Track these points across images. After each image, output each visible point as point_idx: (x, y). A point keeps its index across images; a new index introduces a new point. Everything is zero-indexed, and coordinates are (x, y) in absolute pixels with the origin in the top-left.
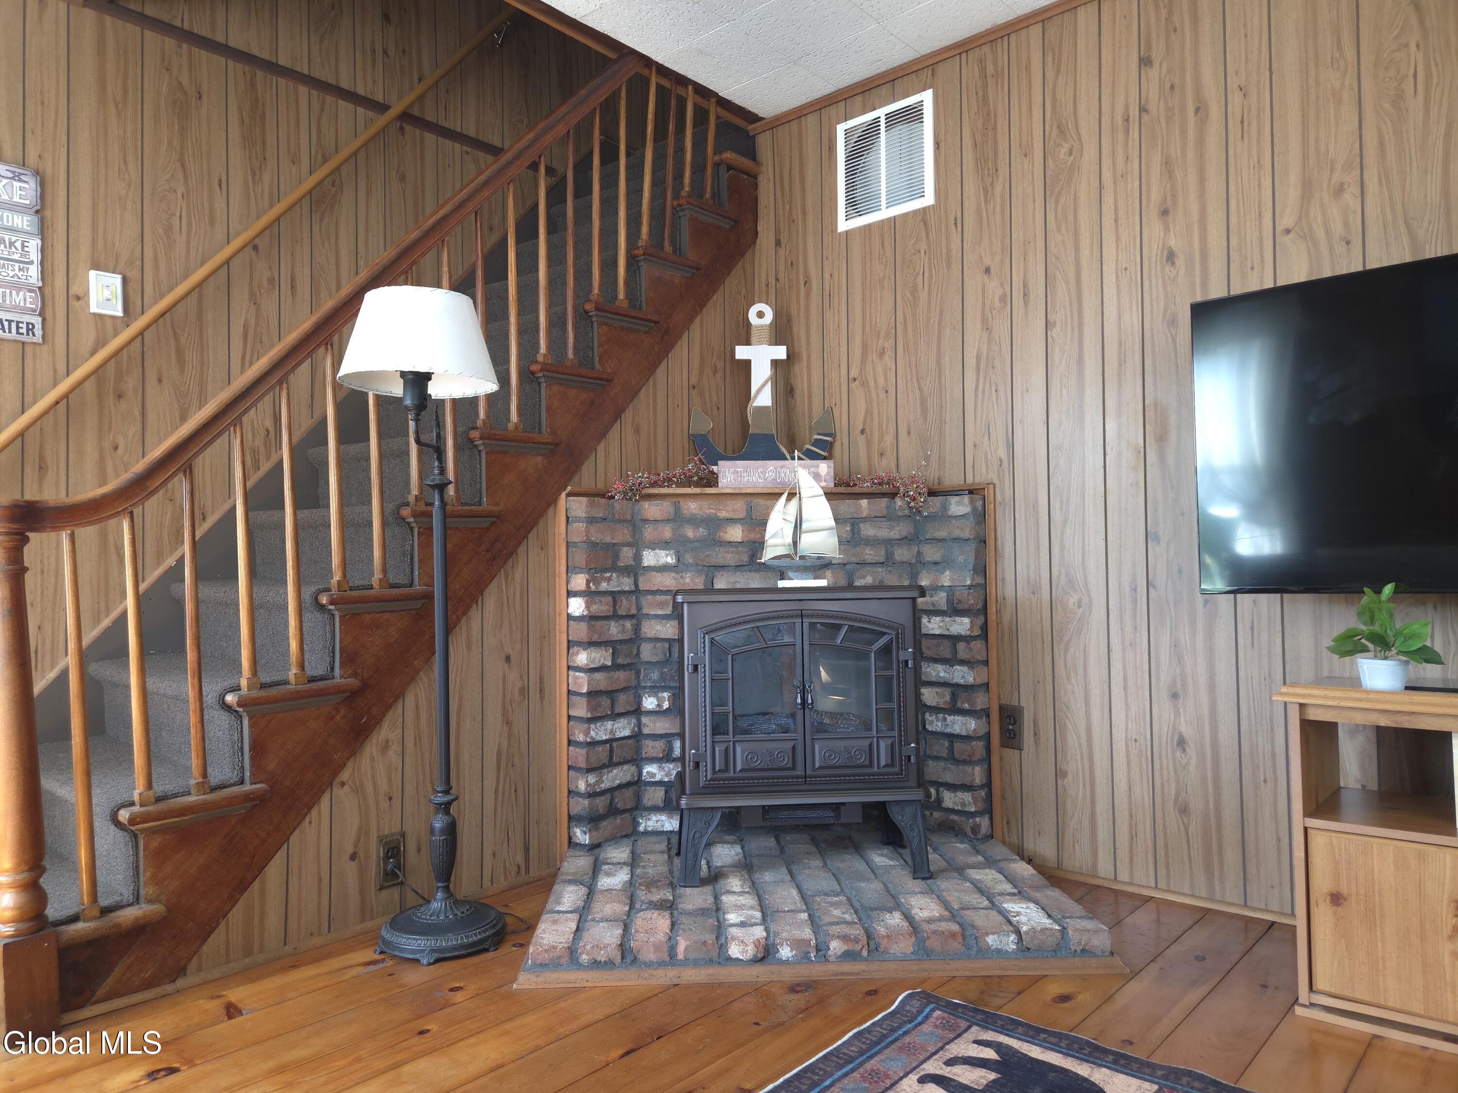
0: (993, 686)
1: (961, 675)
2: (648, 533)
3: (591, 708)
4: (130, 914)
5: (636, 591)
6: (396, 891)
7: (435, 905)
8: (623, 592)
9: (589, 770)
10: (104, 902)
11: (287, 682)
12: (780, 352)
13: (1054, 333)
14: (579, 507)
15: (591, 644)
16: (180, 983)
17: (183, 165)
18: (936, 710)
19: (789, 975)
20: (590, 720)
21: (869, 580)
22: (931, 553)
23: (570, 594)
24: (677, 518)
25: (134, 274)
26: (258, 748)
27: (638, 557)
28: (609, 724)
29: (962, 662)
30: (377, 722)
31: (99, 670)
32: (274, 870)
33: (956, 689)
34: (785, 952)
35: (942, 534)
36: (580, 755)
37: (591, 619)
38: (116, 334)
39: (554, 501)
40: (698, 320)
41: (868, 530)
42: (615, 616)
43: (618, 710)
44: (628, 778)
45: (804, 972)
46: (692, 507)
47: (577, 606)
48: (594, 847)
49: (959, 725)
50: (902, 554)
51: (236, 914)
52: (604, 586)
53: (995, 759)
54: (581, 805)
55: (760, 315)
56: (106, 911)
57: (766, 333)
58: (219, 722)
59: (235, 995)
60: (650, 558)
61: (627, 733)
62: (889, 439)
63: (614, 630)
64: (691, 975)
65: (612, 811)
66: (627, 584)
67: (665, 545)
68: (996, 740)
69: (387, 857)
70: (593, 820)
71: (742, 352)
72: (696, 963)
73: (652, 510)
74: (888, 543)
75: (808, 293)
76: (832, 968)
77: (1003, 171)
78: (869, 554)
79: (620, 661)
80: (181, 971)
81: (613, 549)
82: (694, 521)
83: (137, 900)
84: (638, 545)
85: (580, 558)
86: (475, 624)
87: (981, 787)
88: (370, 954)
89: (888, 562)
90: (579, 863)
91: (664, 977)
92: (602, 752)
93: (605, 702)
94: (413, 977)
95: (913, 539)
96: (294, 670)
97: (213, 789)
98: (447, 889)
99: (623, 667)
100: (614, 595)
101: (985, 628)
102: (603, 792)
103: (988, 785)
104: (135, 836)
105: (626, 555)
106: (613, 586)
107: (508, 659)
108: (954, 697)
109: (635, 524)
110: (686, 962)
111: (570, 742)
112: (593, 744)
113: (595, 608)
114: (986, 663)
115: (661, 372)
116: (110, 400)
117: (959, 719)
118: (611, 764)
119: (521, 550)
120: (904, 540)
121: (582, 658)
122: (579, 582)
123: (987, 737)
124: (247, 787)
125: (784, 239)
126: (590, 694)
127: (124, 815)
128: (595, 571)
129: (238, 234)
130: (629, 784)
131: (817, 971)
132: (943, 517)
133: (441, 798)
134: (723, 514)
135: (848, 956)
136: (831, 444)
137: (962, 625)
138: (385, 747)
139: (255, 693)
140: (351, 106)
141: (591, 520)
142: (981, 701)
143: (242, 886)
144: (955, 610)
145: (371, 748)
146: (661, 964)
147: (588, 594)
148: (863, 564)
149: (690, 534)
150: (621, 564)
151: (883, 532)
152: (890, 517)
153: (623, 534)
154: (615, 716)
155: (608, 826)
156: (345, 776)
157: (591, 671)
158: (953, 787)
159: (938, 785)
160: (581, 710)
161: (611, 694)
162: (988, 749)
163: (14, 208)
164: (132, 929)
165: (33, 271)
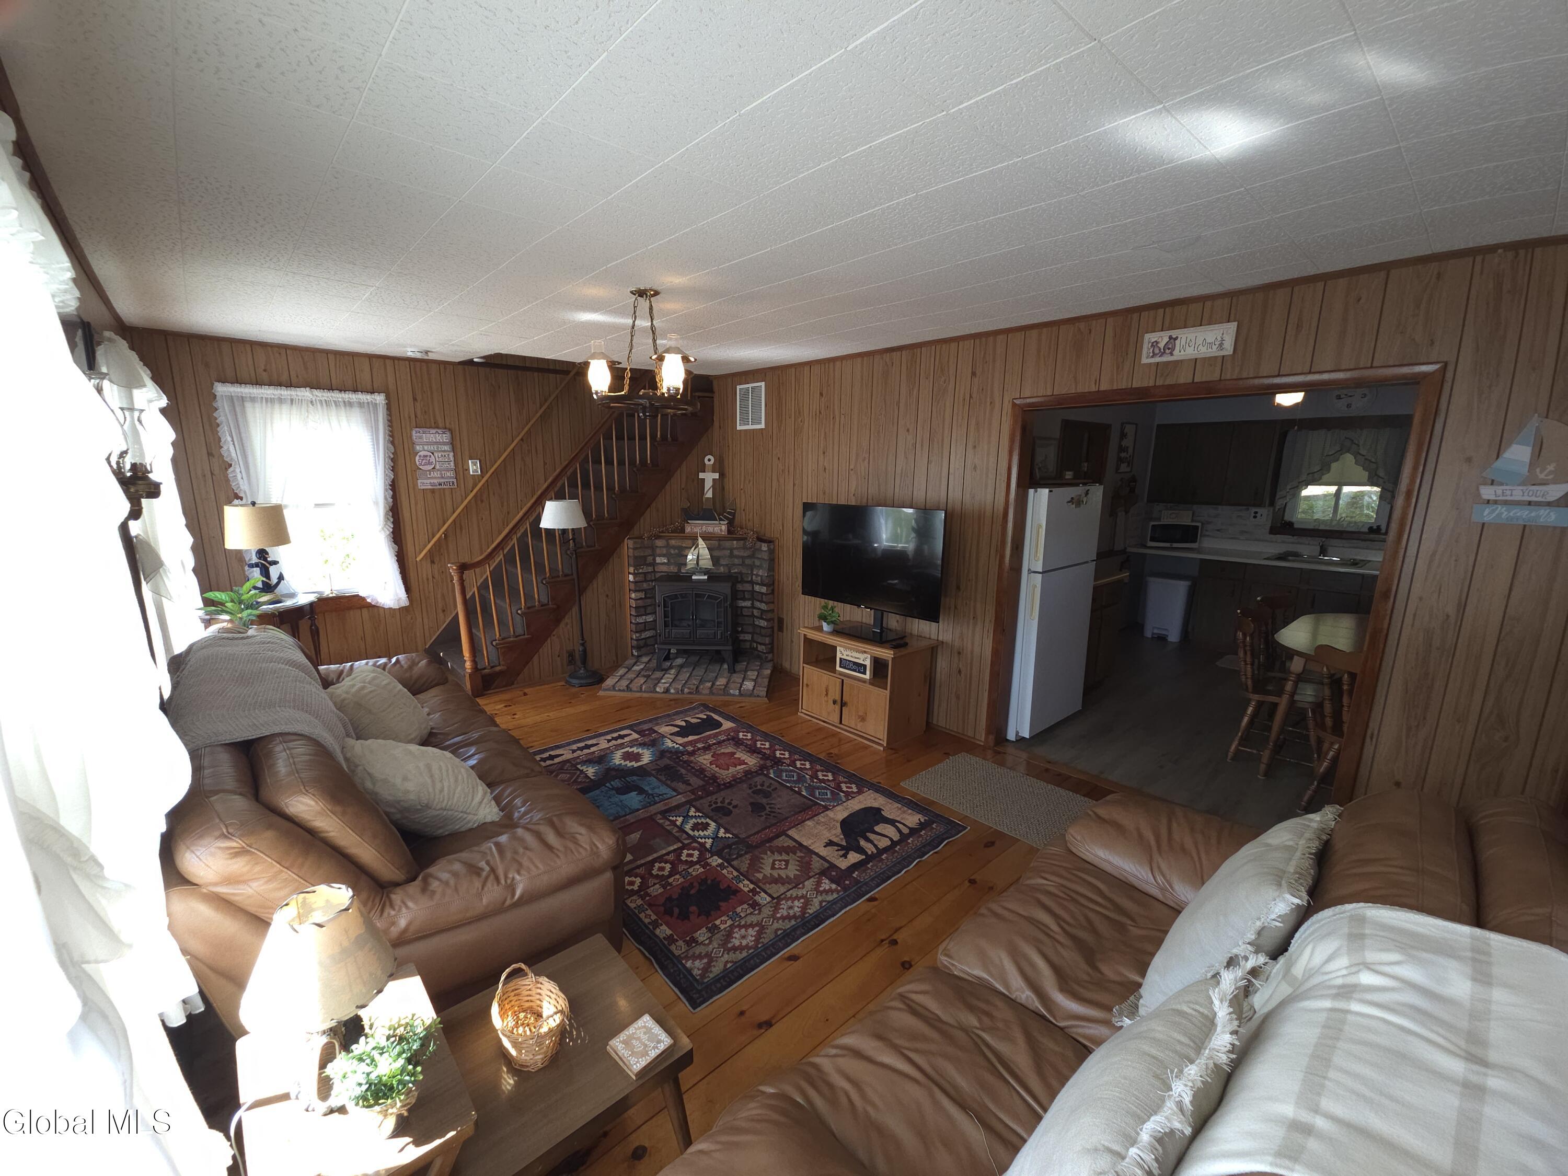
0: (775, 611)
1: (763, 606)
2: (658, 551)
3: (636, 612)
4: (498, 669)
5: (654, 571)
6: (573, 666)
7: (582, 671)
8: (648, 572)
9: (637, 632)
10: (492, 665)
11: (535, 606)
12: (716, 476)
13: (796, 487)
14: (631, 543)
15: (635, 591)
16: (513, 687)
17: (496, 415)
18: (757, 617)
19: (672, 697)
20: (636, 616)
21: (736, 570)
22: (757, 563)
23: (629, 573)
24: (668, 546)
25: (483, 458)
26: (528, 626)
27: (654, 560)
28: (644, 617)
29: (764, 602)
30: (564, 617)
31: (483, 592)
32: (536, 658)
33: (763, 611)
34: (672, 691)
35: (760, 556)
36: (633, 627)
37: (635, 582)
38: (479, 481)
39: (623, 541)
40: (685, 463)
41: (736, 553)
42: (646, 581)
43: (648, 612)
44: (652, 635)
45: (677, 696)
46: (673, 542)
47: (631, 578)
48: (639, 656)
49: (763, 623)
50: (748, 562)
51: (526, 670)
52: (641, 571)
53: (775, 635)
54: (635, 643)
55: (709, 460)
56: (492, 667)
57: (710, 468)
58: (518, 618)
59: (526, 691)
60: (658, 560)
61: (651, 620)
62: (751, 515)
63: (645, 585)
64: (645, 695)
65: (646, 645)
66: (650, 569)
67: (664, 556)
68: (776, 629)
69: (569, 656)
70: (639, 648)
71: (701, 475)
72: (648, 692)
73: (659, 543)
74: (743, 557)
75: (729, 450)
76: (685, 696)
77: (784, 421)
78: (736, 561)
79: (648, 596)
80: (513, 684)
81: (645, 557)
82: (674, 547)
83: (499, 665)
84: (654, 556)
85: (631, 562)
86: (595, 585)
87: (769, 644)
88: (563, 683)
89: (743, 564)
90: (631, 661)
91: (638, 695)
92: (642, 626)
93: (643, 610)
94: (574, 690)
95: (752, 556)
96: (537, 603)
97: (517, 637)
98: (585, 667)
99: (649, 598)
100: (645, 574)
101: (773, 590)
102: (643, 639)
103: (772, 643)
104: (498, 649)
105: (650, 559)
106: (645, 570)
107: (607, 596)
108: (761, 614)
109: (653, 548)
110: (645, 692)
111: (631, 622)
112: (638, 624)
113: (637, 579)
114: (773, 603)
115: (667, 487)
116: (479, 502)
117: (763, 621)
118: (645, 630)
119: (611, 560)
120: (749, 557)
121: (633, 595)
122: (632, 570)
123: (772, 628)
124: (526, 636)
125: (722, 425)
126: (635, 608)
127: (494, 643)
128: (636, 567)
129: (516, 437)
130: (652, 636)
131: (680, 696)
132: (760, 550)
133: (581, 642)
134: (684, 545)
135: (690, 693)
136: (735, 513)
137: (764, 590)
138: (567, 624)
139: (527, 611)
140: (554, 375)
141: (635, 549)
142: (769, 616)
143: (527, 663)
144: (762, 584)
145: (562, 625)
146: (638, 692)
147: (634, 574)
148: (734, 565)
149: (672, 552)
150: (647, 562)
151: (742, 553)
152: (745, 548)
153: (649, 552)
154: (646, 614)
155: (644, 650)
156: (554, 633)
157: (635, 600)
158: (761, 644)
159: (757, 643)
160: (633, 613)
161: (645, 607)
162: (773, 631)
163: (444, 444)
164: (501, 672)
165: (452, 464)
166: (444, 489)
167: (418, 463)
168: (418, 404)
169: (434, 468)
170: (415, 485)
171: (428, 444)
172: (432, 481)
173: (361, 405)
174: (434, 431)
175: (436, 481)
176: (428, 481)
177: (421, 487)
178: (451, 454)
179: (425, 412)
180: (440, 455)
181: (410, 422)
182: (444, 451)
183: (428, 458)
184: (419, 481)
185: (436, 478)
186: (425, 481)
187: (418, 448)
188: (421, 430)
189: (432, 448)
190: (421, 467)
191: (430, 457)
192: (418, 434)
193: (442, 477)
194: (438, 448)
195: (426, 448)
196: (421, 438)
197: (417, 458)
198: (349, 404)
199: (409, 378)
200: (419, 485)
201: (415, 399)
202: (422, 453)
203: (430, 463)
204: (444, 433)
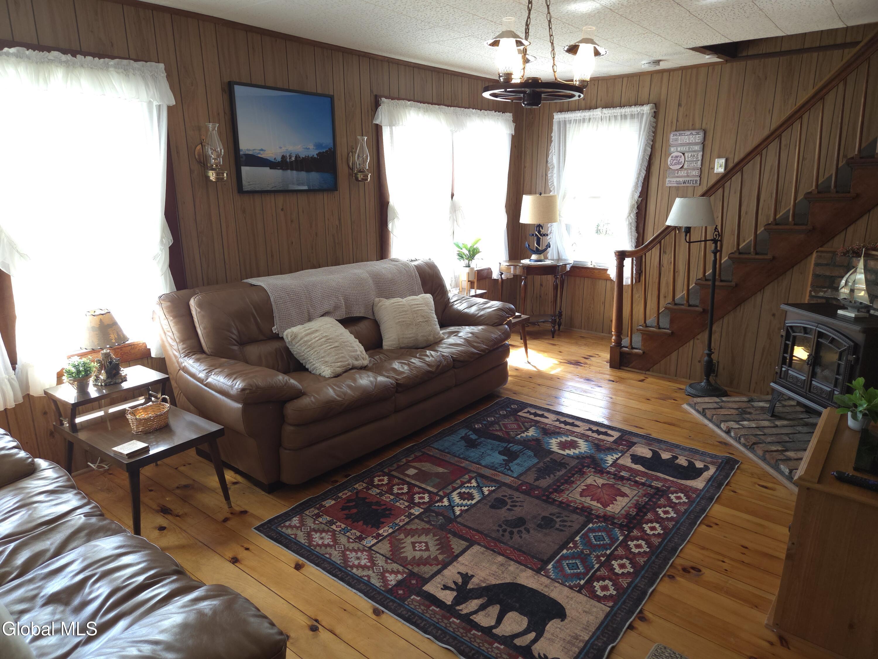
4: (636, 351)
7: (703, 384)
11: (682, 305)
16: (647, 372)
25: (729, 157)
26: (671, 321)
32: (674, 355)
34: (732, 434)
51: (663, 363)
56: (633, 348)
58: (665, 312)
59: (649, 379)
80: (648, 370)
83: (638, 348)
88: (683, 387)
91: (706, 422)
96: (685, 302)
97: (658, 328)
98: (707, 380)
104: (640, 334)
110: (713, 422)
124: (667, 331)
127: (638, 328)
133: (708, 352)
143: (666, 356)
146: (708, 419)
156: (698, 337)
163: (696, 144)
164: (636, 354)
165: (699, 163)
166: (687, 187)
167: (669, 163)
168: (681, 109)
169: (682, 167)
170: (664, 182)
171: (682, 145)
172: (678, 179)
173: (632, 116)
174: (688, 133)
175: (681, 180)
176: (675, 180)
177: (668, 184)
178: (701, 154)
179: (686, 116)
180: (690, 155)
181: (672, 126)
182: (694, 151)
183: (679, 158)
184: (667, 180)
185: (681, 177)
186: (672, 180)
187: (672, 149)
188: (678, 133)
189: (683, 149)
190: (671, 167)
191: (681, 157)
192: (675, 137)
193: (688, 176)
194: (689, 148)
195: (679, 149)
196: (677, 140)
197: (670, 158)
198: (624, 117)
199: (679, 87)
200: (667, 183)
201: (680, 105)
202: (674, 154)
203: (679, 163)
204: (698, 134)
